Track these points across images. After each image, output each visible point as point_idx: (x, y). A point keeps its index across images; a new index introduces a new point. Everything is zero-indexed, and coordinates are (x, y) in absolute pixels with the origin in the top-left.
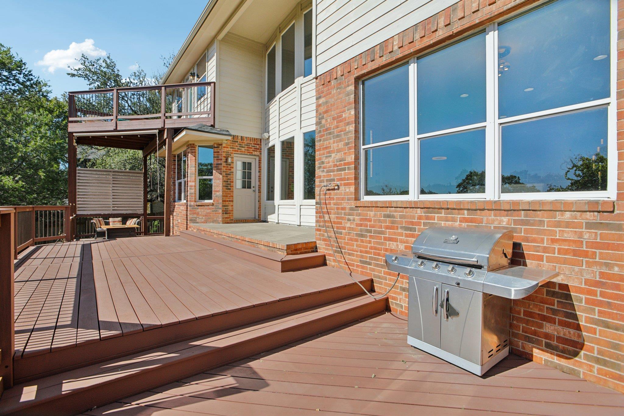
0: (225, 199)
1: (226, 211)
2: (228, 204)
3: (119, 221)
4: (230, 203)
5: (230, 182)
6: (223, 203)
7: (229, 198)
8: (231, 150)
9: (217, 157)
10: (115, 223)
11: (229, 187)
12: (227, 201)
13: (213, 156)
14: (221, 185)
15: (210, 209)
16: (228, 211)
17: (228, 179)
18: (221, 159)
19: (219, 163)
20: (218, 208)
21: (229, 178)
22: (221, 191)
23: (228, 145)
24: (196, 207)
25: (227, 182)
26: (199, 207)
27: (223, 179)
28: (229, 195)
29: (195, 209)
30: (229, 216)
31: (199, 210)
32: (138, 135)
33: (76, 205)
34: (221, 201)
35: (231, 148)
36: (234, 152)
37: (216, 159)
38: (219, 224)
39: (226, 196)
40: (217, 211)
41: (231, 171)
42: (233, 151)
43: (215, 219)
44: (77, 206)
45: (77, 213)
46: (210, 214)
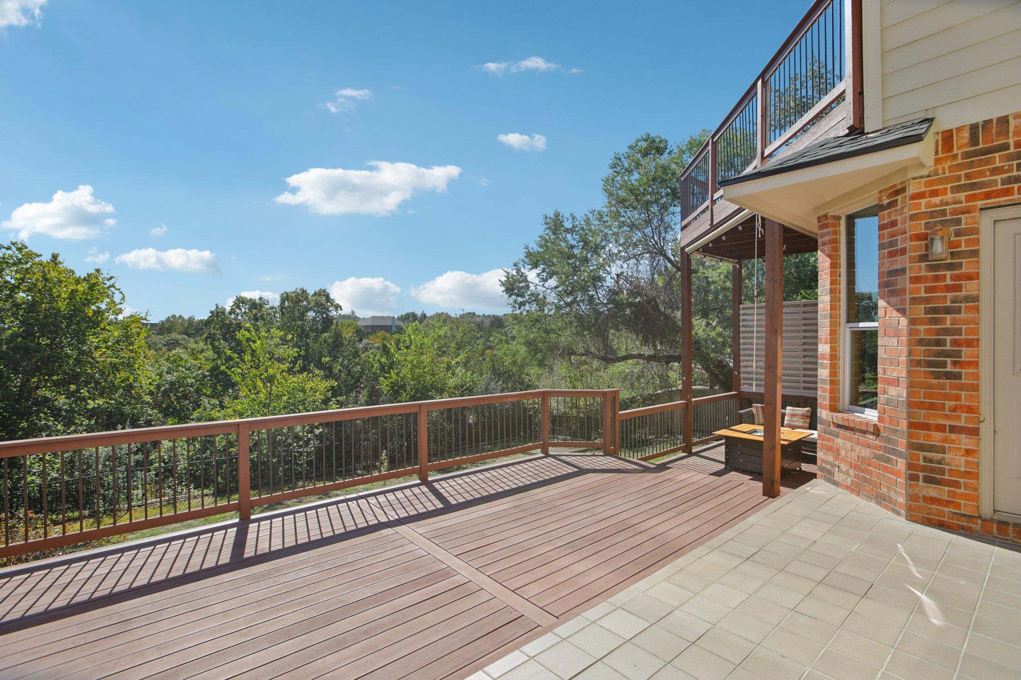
0: (921, 415)
1: (933, 470)
2: (946, 440)
3: (803, 415)
4: (953, 436)
5: (955, 343)
6: (910, 436)
7: (947, 417)
8: (962, 196)
9: (891, 244)
10: (794, 419)
11: (949, 368)
12: (940, 428)
13: (877, 242)
14: (903, 358)
15: (869, 446)
16: (942, 472)
17: (946, 332)
18: (903, 251)
19: (895, 267)
20: (893, 451)
21: (948, 325)
22: (904, 381)
23: (942, 181)
24: (833, 428)
25: (939, 343)
26: (842, 432)
27: (911, 333)
28: (949, 404)
29: (831, 434)
30: (951, 494)
31: (840, 441)
32: (736, 228)
33: (739, 373)
34: (903, 425)
35: (957, 189)
36: (980, 203)
37: (886, 251)
38: (894, 515)
39: (932, 406)
40: (888, 460)
41: (963, 293)
42: (969, 198)
43: (884, 490)
44: (742, 376)
45: (742, 390)
46: (869, 465)
